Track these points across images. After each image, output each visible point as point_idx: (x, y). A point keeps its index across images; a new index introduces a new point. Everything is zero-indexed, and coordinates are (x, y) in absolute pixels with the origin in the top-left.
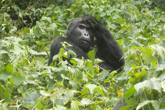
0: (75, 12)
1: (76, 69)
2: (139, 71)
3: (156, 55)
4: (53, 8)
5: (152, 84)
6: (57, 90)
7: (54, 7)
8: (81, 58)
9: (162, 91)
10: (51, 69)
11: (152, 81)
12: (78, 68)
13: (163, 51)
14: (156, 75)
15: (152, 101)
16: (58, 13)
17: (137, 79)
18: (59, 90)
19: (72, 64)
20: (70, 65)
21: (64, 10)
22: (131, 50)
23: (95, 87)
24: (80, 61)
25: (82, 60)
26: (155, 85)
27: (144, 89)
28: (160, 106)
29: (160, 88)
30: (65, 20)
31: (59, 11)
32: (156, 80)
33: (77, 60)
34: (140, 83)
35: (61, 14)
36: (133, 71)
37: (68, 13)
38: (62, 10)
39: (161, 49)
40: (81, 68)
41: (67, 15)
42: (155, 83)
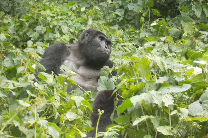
0: (29, 23)
1: (44, 85)
2: (133, 83)
3: (154, 67)
4: (3, 17)
5: (152, 98)
6: (39, 100)
7: (3, 15)
8: (51, 73)
9: (163, 105)
10: (13, 84)
11: (152, 94)
12: (47, 84)
13: (162, 63)
14: (155, 88)
15: (151, 117)
16: (9, 23)
17: (131, 92)
18: (41, 100)
19: (40, 80)
20: (36, 80)
21: (16, 19)
22: (123, 59)
23: (81, 99)
24: (49, 76)
25: (52, 75)
26: (155, 99)
27: (141, 103)
28: (160, 123)
29: (161, 102)
30: (17, 31)
31: (10, 21)
32: (156, 93)
33: (45, 74)
34: (137, 96)
35: (12, 24)
36: (126, 84)
37: (20, 23)
38: (13, 20)
39: (160, 60)
40: (51, 85)
41: (19, 25)
42: (155, 96)
